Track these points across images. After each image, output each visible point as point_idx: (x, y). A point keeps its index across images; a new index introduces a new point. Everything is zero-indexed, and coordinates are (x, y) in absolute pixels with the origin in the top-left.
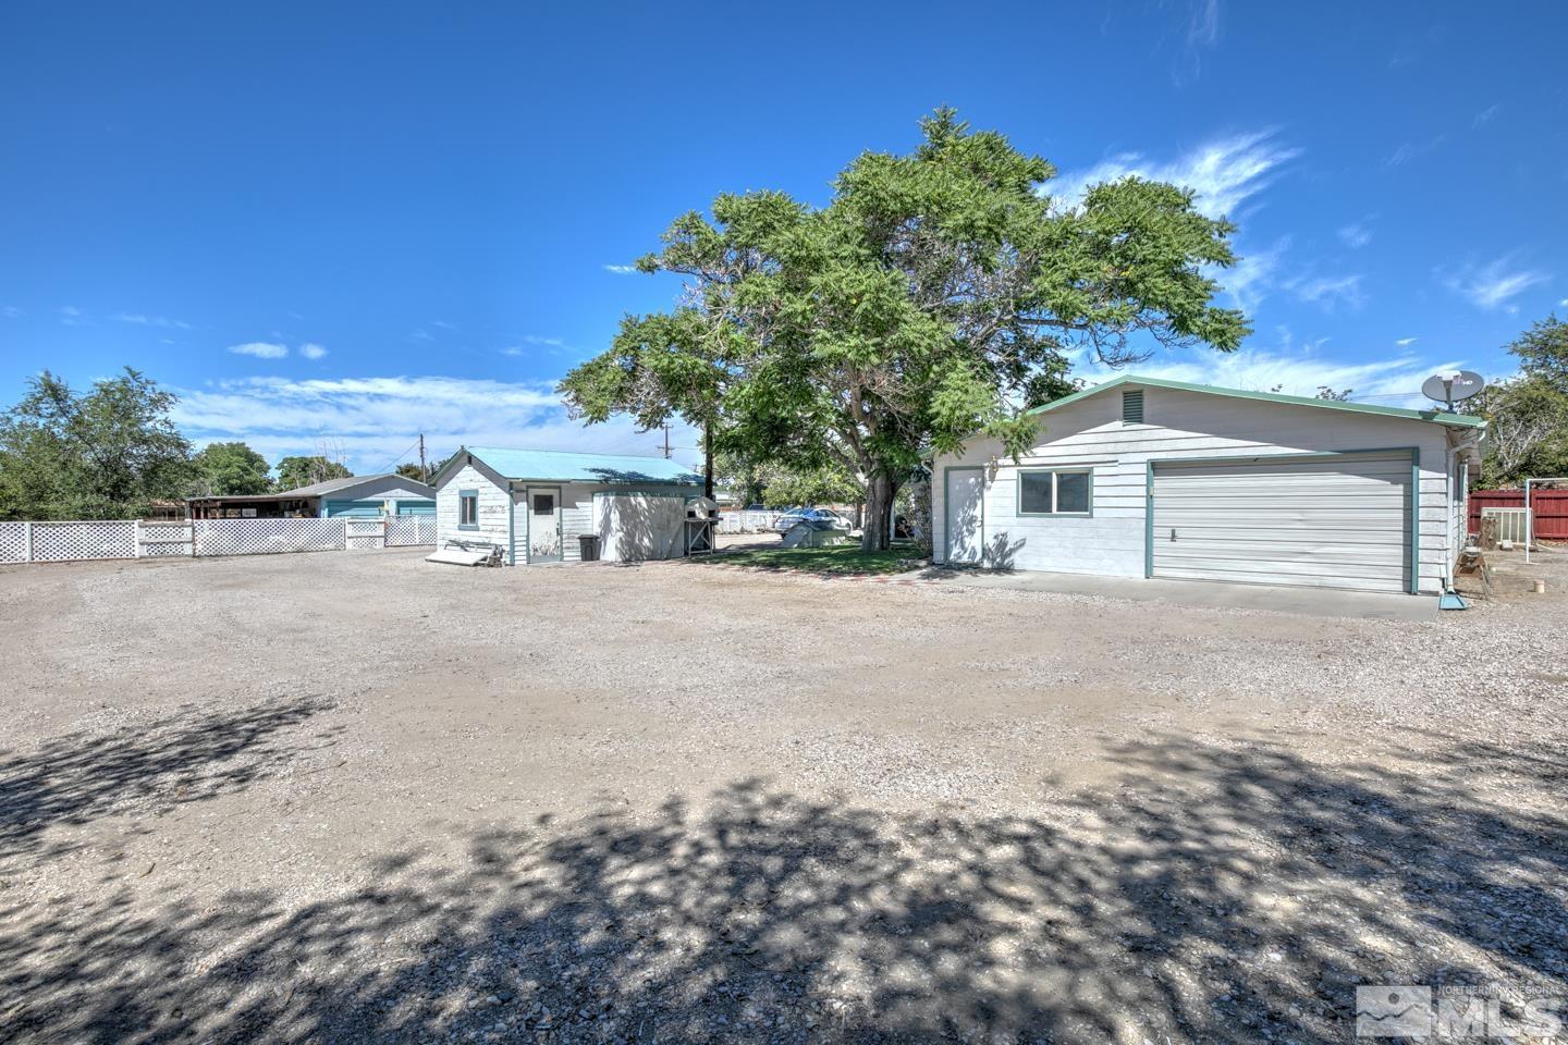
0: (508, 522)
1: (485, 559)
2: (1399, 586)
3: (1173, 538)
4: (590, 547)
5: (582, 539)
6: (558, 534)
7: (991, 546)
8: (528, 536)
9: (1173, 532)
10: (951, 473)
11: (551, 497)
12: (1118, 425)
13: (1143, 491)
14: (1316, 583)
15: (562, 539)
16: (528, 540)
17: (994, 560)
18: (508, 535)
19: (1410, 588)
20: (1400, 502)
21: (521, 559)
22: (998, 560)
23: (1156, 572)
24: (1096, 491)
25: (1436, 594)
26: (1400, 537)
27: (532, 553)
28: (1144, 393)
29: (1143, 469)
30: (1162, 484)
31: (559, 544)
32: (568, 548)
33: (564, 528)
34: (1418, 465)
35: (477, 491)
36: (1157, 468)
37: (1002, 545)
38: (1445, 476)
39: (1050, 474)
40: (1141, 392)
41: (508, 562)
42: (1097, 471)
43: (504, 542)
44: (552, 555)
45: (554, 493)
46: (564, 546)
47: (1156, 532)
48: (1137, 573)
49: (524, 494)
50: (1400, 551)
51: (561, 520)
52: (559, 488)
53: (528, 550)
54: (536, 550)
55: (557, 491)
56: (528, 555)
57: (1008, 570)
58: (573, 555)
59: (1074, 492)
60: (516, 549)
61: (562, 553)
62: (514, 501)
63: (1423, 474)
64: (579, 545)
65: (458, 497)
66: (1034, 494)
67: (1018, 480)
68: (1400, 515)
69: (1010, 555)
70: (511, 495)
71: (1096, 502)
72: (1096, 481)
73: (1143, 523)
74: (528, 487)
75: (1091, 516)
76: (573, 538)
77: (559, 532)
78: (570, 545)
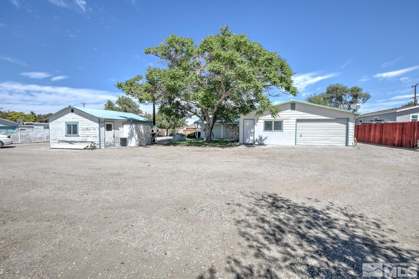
0: (98, 133)
1: (87, 147)
2: (345, 145)
3: (301, 136)
4: (124, 142)
5: (121, 139)
6: (114, 138)
7: (258, 139)
8: (105, 138)
9: (301, 135)
10: (245, 120)
11: (111, 125)
12: (289, 110)
13: (295, 126)
14: (330, 145)
15: (115, 139)
16: (105, 140)
17: (259, 142)
18: (98, 138)
19: (347, 145)
20: (345, 128)
21: (103, 147)
22: (260, 142)
23: (297, 144)
24: (284, 126)
25: (351, 146)
26: (345, 135)
27: (106, 144)
28: (296, 104)
29: (295, 121)
30: (298, 124)
31: (114, 141)
32: (116, 142)
33: (115, 135)
34: (349, 121)
35: (78, 122)
36: (298, 121)
37: (261, 138)
38: (353, 123)
39: (272, 121)
40: (295, 103)
41: (99, 148)
42: (284, 121)
43: (97, 141)
44: (112, 145)
45: (112, 123)
46: (115, 141)
47: (297, 135)
48: (294, 144)
49: (103, 124)
50: (345, 138)
51: (114, 133)
52: (114, 122)
53: (105, 143)
54: (107, 143)
55: (113, 123)
56: (105, 145)
57: (263, 144)
58: (118, 145)
59: (278, 126)
60: (101, 143)
61: (115, 144)
62: (100, 126)
63: (350, 123)
64: (120, 141)
65: (65, 125)
66: (268, 126)
67: (264, 123)
68: (345, 131)
69: (263, 141)
70: (100, 124)
71: (284, 128)
72: (284, 123)
73: (295, 133)
74: (105, 121)
75: (282, 131)
76: (118, 139)
77: (114, 137)
78: (117, 141)
